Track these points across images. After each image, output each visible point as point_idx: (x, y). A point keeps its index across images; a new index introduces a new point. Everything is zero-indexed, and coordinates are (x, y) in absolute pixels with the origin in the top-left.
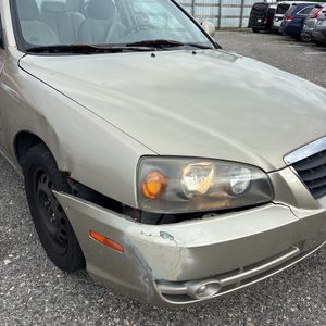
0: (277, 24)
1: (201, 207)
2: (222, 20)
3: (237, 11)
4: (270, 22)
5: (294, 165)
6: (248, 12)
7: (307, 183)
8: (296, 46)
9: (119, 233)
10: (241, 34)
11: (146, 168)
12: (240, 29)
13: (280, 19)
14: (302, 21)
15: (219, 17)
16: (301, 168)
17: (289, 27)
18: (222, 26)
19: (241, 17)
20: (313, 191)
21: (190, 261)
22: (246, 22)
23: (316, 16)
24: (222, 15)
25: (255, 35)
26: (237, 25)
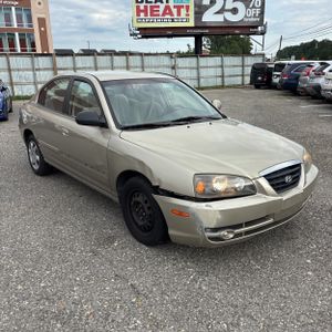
0: (276, 80)
1: (223, 195)
2: (226, 79)
3: (238, 71)
4: (270, 79)
5: (265, 176)
6: (248, 70)
7: (272, 185)
8: (294, 100)
9: (188, 208)
10: (244, 91)
11: (197, 179)
12: (243, 86)
13: (278, 76)
14: (297, 78)
15: (223, 76)
16: (269, 178)
17: (286, 83)
18: (226, 84)
19: (243, 76)
20: (277, 190)
21: (219, 217)
22: (248, 80)
23: (308, 74)
24: (226, 74)
25: (257, 91)
26: (240, 83)
